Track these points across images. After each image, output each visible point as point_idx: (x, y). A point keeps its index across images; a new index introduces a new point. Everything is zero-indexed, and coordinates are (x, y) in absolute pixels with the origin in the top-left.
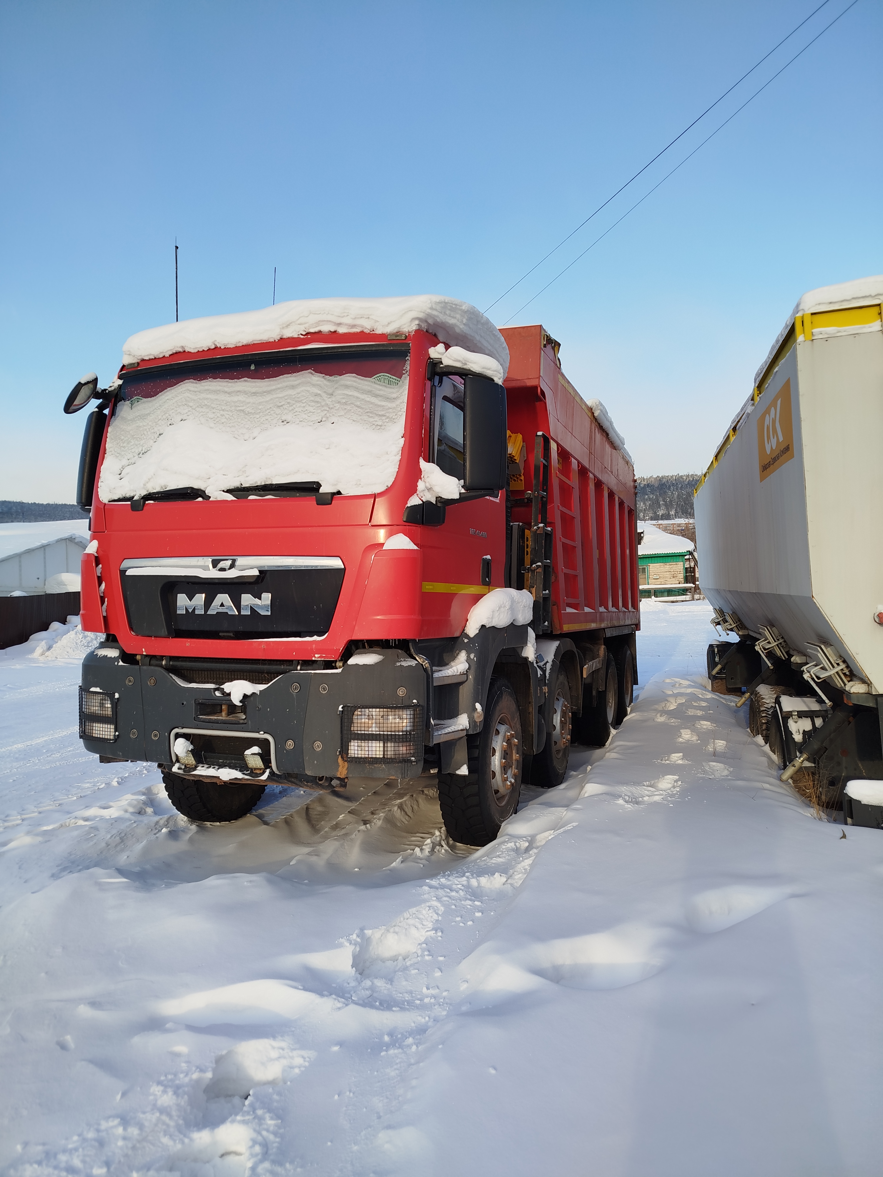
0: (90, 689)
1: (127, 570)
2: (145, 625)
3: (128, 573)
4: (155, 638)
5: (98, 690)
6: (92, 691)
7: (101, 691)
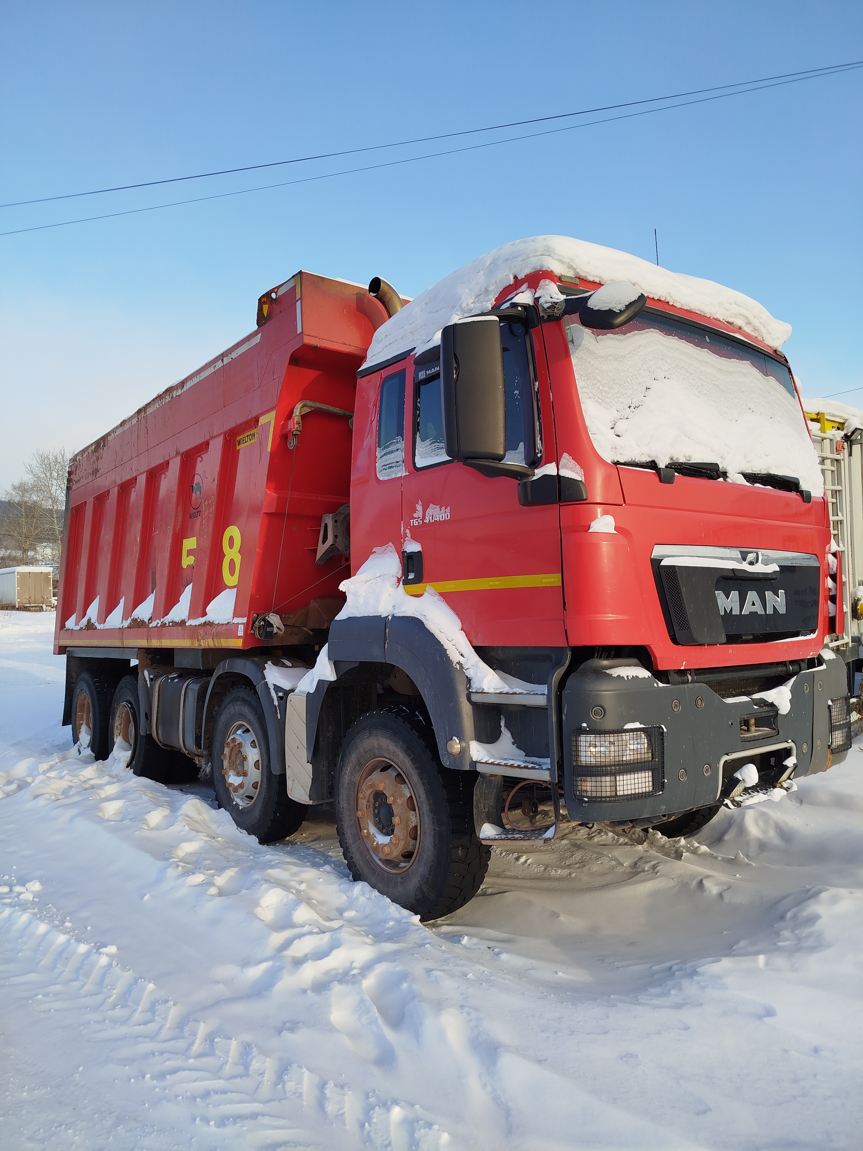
0: (624, 727)
1: (663, 559)
2: (705, 630)
3: (663, 563)
4: (709, 647)
5: (637, 725)
6: (627, 729)
7: (642, 726)
